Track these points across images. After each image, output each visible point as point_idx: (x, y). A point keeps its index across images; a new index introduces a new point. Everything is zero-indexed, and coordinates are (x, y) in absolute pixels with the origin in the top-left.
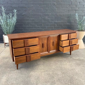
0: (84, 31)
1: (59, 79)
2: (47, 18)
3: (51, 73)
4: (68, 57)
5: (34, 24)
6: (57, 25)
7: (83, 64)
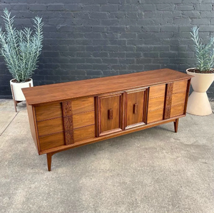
1: (147, 195)
2: (120, 37)
3: (128, 180)
4: (169, 137)
5: (86, 51)
6: (145, 55)
7: (203, 158)
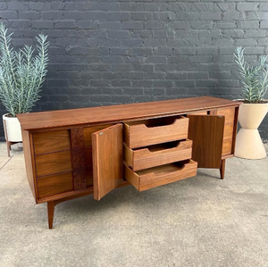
0: (262, 102)
1: (189, 258)
2: (146, 62)
3: (161, 239)
4: (214, 185)
5: (102, 79)
6: (178, 84)
7: (262, 209)
